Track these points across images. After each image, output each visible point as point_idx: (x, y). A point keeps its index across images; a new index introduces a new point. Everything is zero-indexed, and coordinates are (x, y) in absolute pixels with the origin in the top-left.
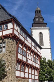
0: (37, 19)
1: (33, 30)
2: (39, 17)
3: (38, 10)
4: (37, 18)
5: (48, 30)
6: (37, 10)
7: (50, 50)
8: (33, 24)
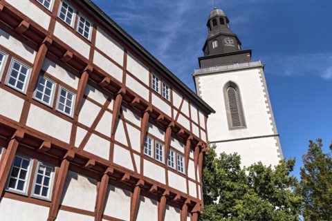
0: (215, 44)
1: (201, 78)
2: (220, 35)
3: (217, 16)
4: (214, 39)
5: (257, 71)
6: (211, 16)
7: (275, 141)
8: (200, 59)
